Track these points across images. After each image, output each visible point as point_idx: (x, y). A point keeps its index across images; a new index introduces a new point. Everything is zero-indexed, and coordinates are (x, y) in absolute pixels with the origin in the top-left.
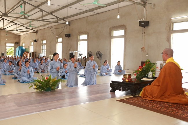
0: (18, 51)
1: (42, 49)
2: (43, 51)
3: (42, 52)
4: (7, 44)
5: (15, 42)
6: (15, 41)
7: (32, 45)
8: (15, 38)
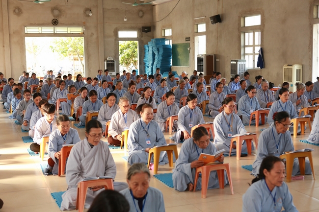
0: (150, 53)
1: (245, 46)
2: (249, 50)
3: (245, 54)
4: (121, 34)
5: (141, 25)
6: (141, 23)
7: (202, 34)
8: (141, 14)
